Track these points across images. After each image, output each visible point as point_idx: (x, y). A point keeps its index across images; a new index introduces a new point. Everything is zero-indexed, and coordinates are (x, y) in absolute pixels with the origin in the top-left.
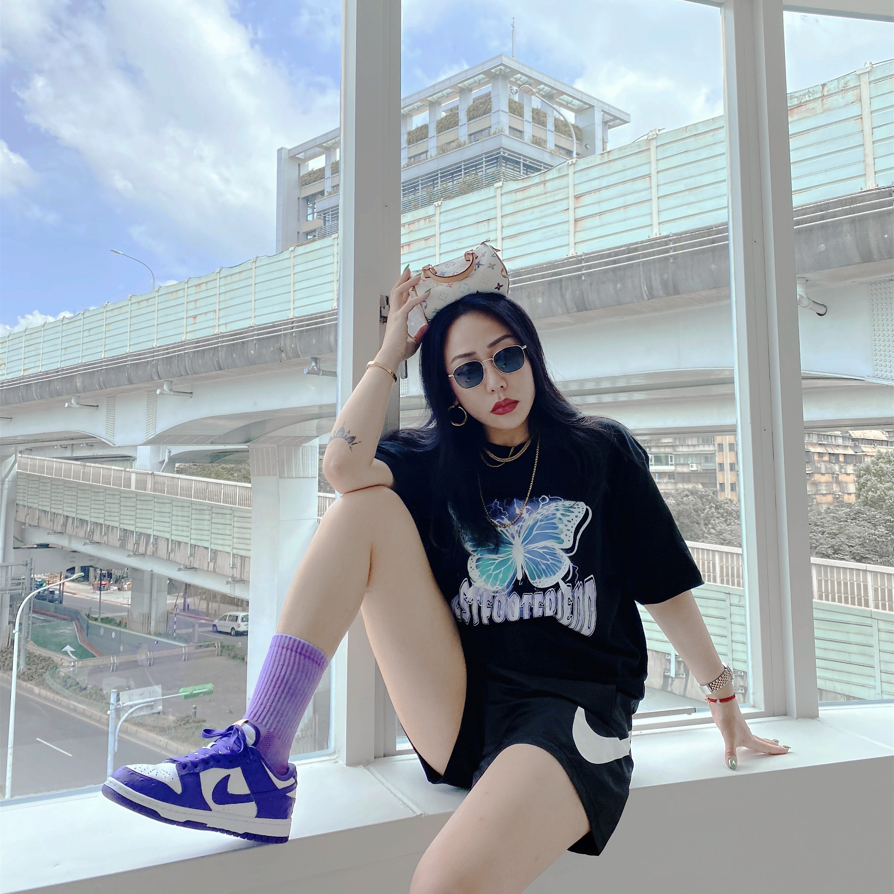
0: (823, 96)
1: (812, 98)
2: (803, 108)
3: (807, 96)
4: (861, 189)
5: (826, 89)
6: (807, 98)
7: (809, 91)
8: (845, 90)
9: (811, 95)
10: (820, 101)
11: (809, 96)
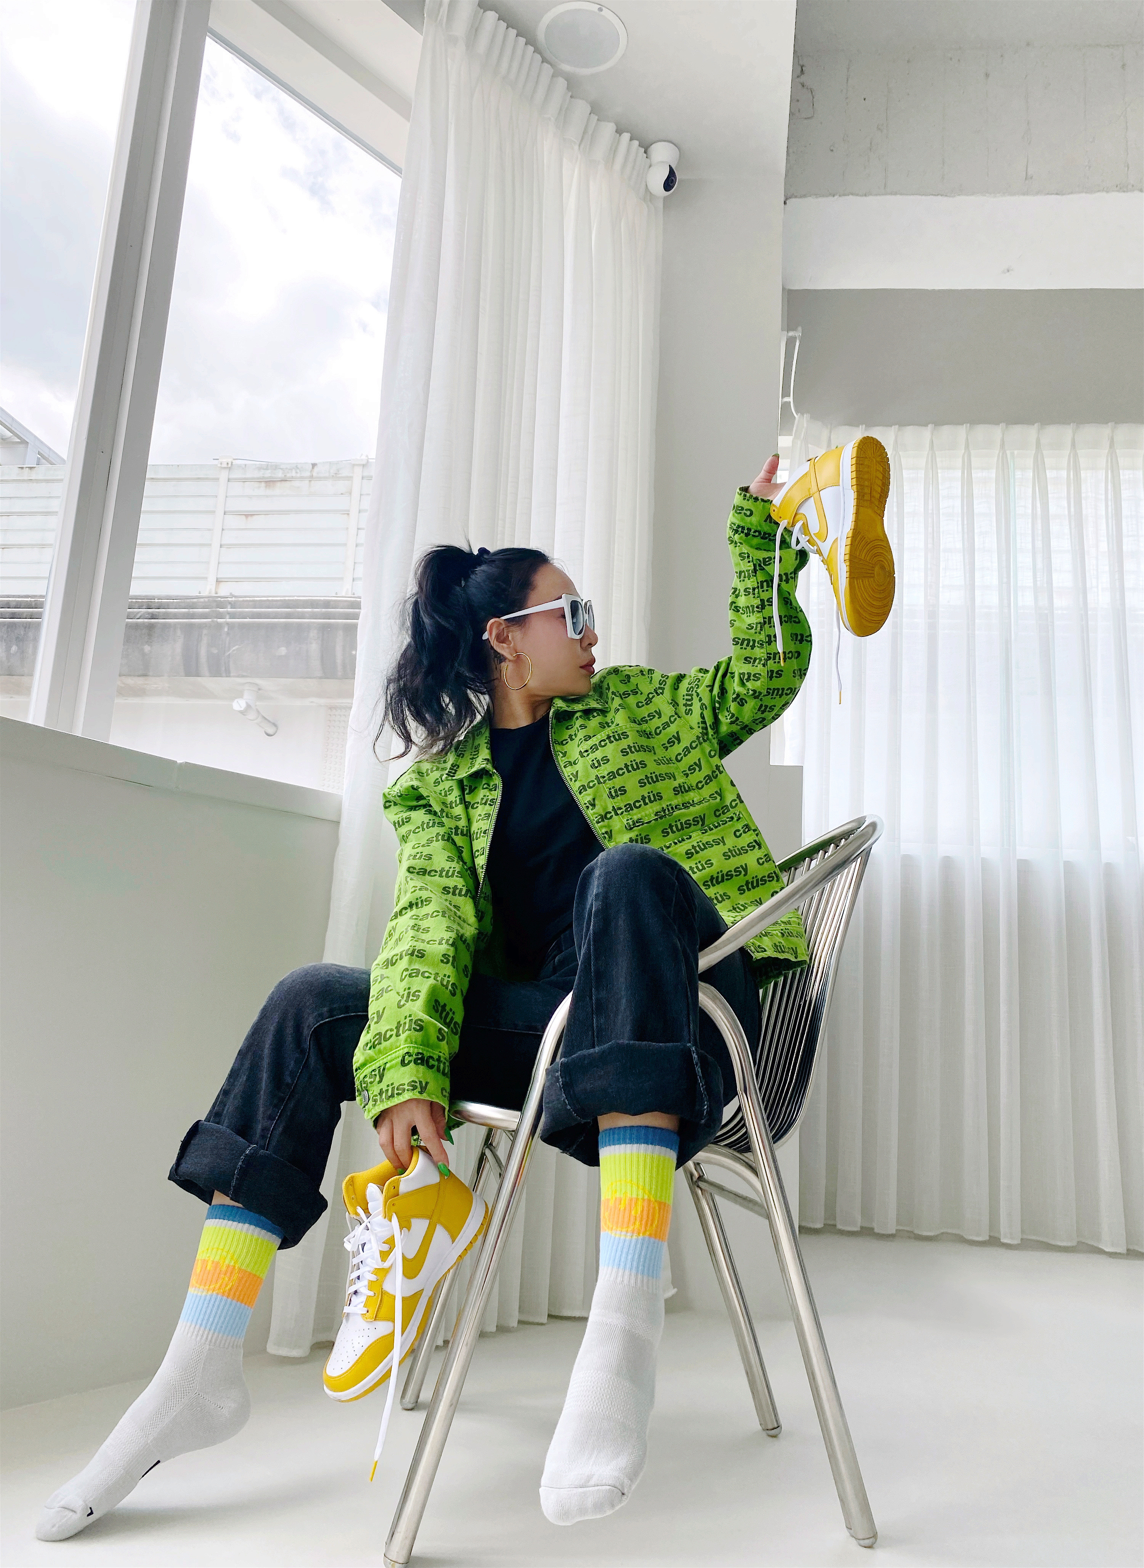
0: (312, 477)
1: (298, 475)
2: (287, 484)
3: (294, 471)
4: (336, 594)
5: (316, 469)
6: (294, 474)
7: (297, 466)
8: (336, 477)
9: (298, 471)
10: (307, 482)
11: (297, 473)
